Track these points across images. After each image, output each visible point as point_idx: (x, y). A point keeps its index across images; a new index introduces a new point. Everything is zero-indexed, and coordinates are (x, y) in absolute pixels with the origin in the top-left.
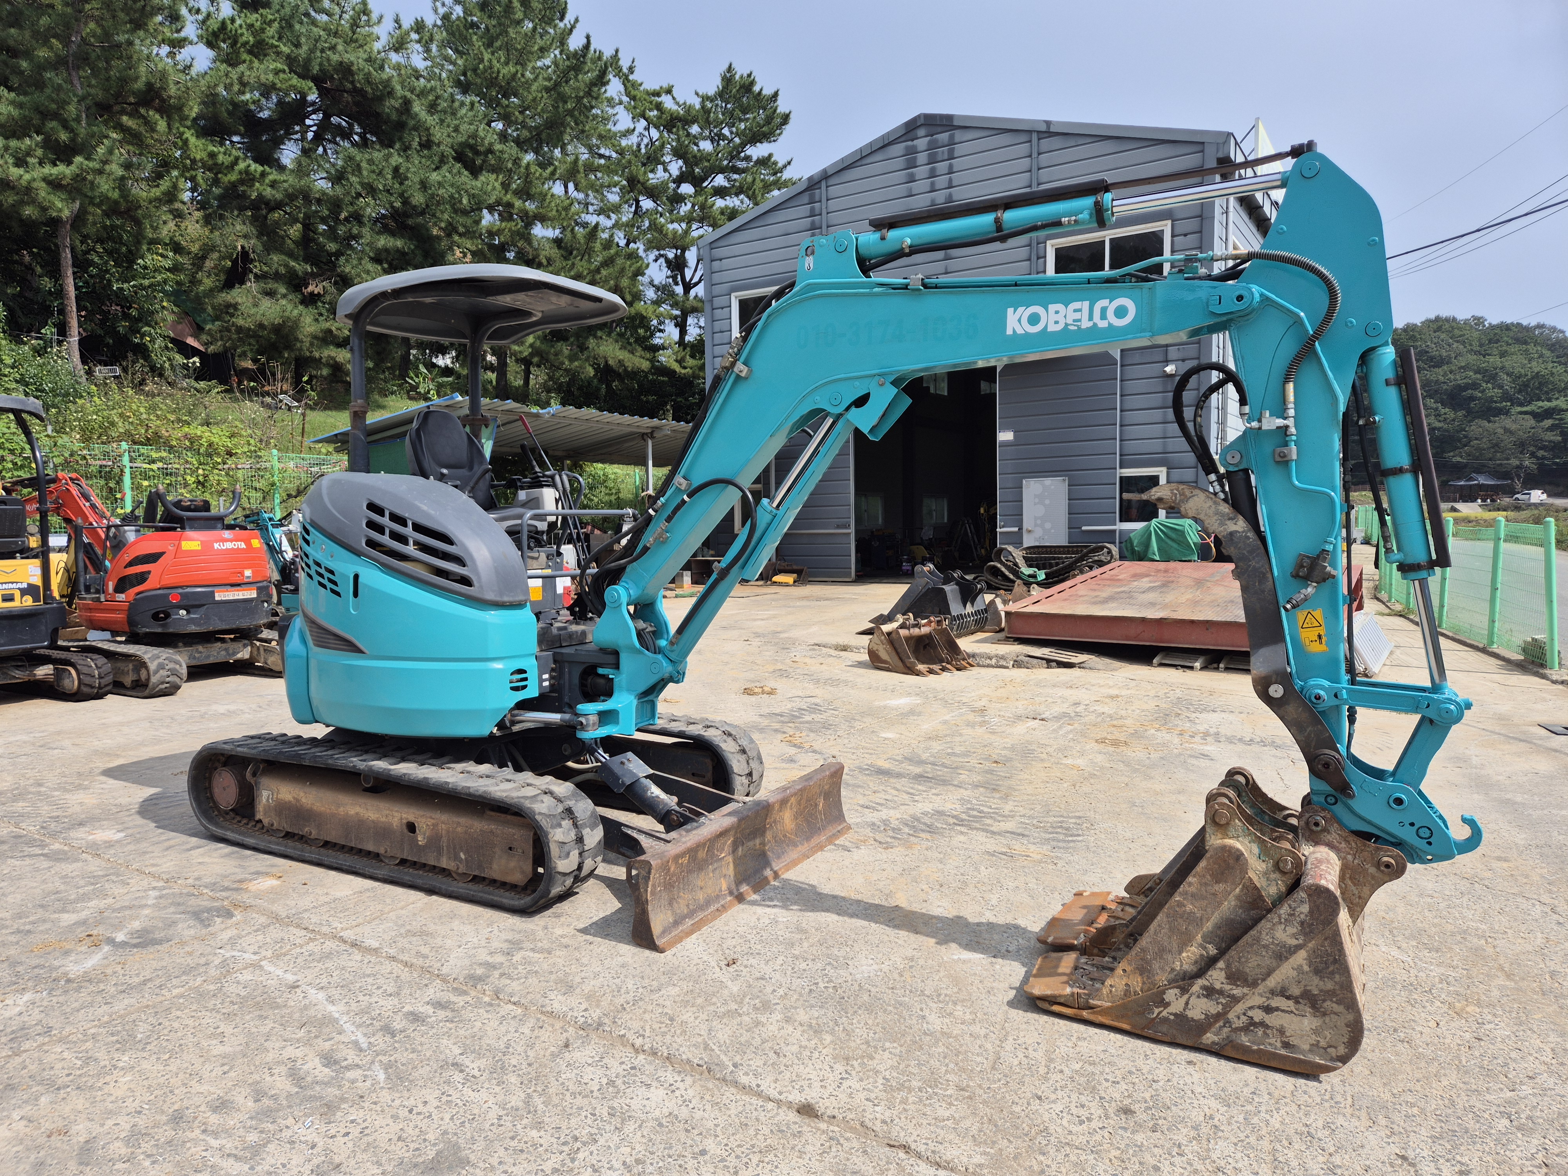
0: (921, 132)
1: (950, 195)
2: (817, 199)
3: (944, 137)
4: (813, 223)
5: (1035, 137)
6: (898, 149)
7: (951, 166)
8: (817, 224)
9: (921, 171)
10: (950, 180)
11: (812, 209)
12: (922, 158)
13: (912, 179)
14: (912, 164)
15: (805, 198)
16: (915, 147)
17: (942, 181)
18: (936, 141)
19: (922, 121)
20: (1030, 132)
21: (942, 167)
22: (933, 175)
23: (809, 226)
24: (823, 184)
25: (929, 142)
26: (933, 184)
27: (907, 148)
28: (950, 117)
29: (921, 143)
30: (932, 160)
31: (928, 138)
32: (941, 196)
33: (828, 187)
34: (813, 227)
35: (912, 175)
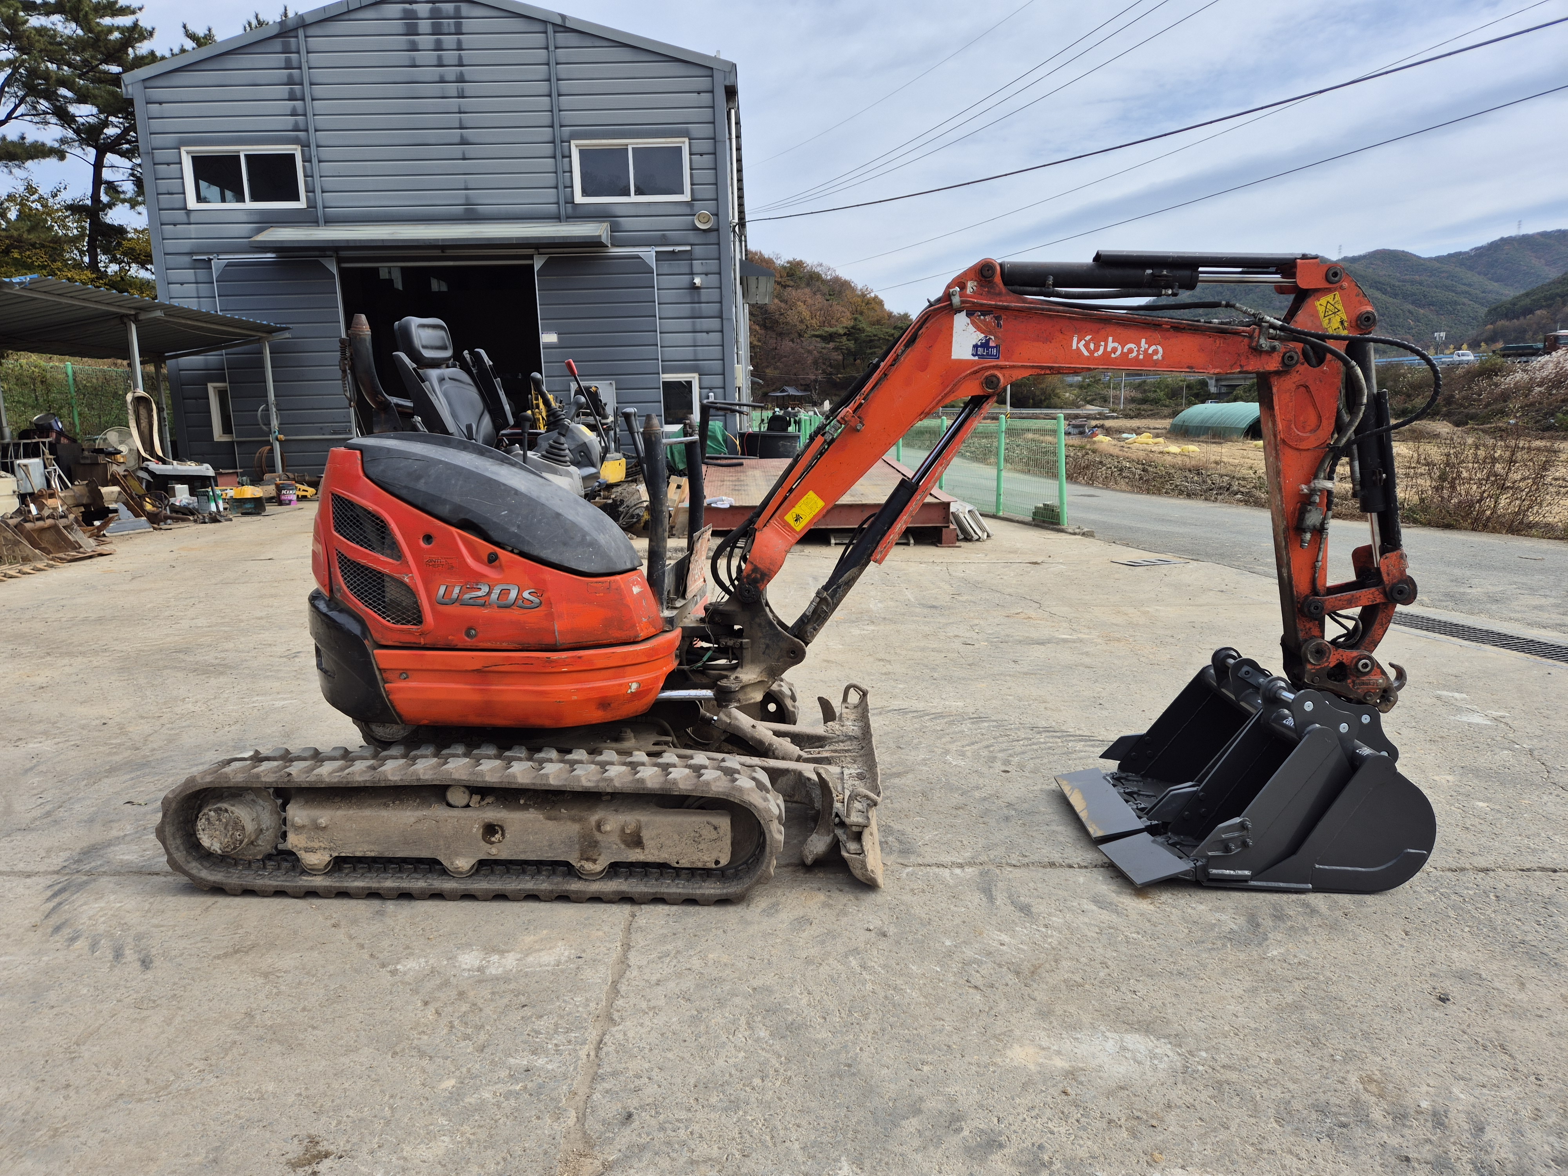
1: (461, 74)
2: (294, 49)
3: (448, 7)
4: (290, 76)
5: (550, 28)
7: (459, 42)
8: (297, 80)
9: (425, 40)
10: (460, 57)
11: (288, 60)
12: (425, 25)
13: (414, 47)
14: (412, 31)
15: (277, 45)
16: (414, 12)
17: (450, 56)
18: (439, 10)
20: (545, 22)
21: (449, 40)
22: (438, 47)
23: (285, 80)
24: (301, 32)
25: (432, 10)
26: (440, 58)
27: (405, 11)
29: (422, 9)
30: (436, 31)
31: (430, 5)
32: (451, 72)
33: (306, 37)
34: (290, 82)
35: (413, 43)
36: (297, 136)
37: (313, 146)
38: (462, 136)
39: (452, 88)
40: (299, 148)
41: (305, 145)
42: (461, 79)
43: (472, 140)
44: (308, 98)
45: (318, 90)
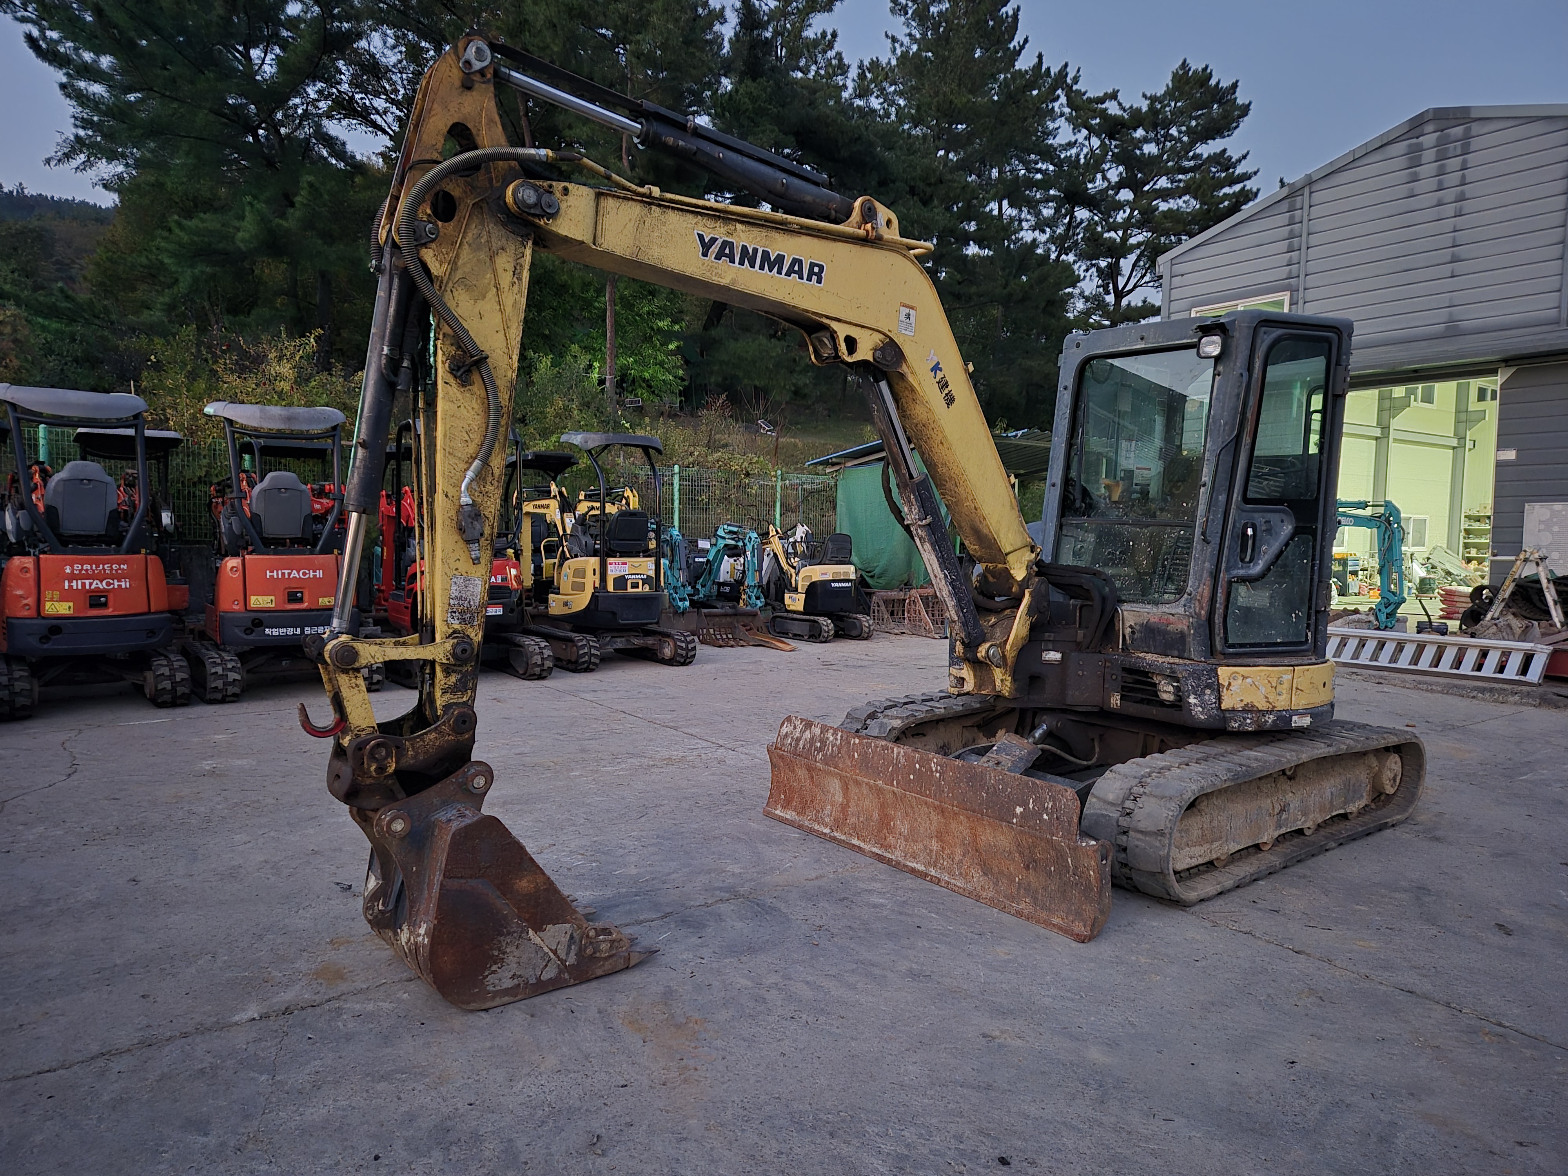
0: (1429, 128)
1: (1463, 193)
2: (1298, 206)
3: (1458, 131)
4: (1292, 231)
6: (1401, 147)
7: (1465, 162)
8: (1297, 233)
9: (1427, 170)
10: (1463, 176)
11: (1292, 217)
12: (1429, 155)
13: (1415, 179)
14: (1415, 163)
15: (1285, 206)
16: (1421, 144)
17: (1453, 179)
18: (1448, 135)
19: (1430, 116)
21: (1454, 163)
22: (1441, 172)
23: (1286, 235)
24: (1306, 191)
25: (1438, 138)
26: (1440, 183)
27: (1410, 146)
28: (1467, 109)
29: (1429, 139)
30: (1441, 157)
31: (1438, 134)
32: (1449, 195)
33: (1311, 193)
34: (1291, 236)
35: (1415, 173)
36: (1289, 284)
37: (1301, 289)
38: (1453, 255)
39: (1450, 210)
40: (1288, 293)
41: (1293, 290)
42: (1461, 198)
43: (1463, 257)
44: (1304, 248)
45: (1314, 240)
